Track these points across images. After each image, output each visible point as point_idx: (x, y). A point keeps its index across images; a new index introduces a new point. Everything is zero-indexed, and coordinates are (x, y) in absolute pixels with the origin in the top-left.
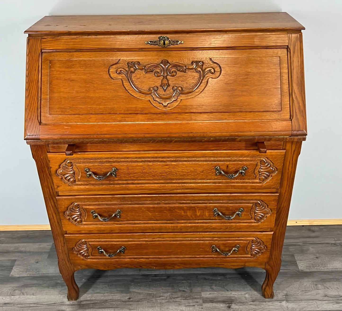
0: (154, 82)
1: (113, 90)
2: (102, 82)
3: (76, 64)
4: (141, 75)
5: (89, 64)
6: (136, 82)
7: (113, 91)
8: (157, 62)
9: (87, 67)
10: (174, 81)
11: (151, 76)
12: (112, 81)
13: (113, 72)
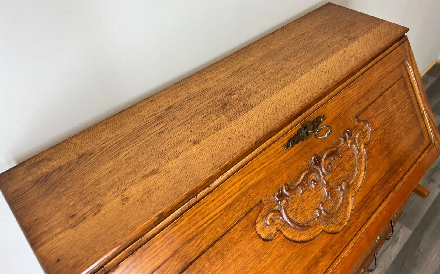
0: (315, 199)
1: (277, 258)
2: (259, 259)
3: (204, 266)
4: (297, 202)
5: (224, 248)
6: (297, 218)
7: (278, 260)
8: (307, 165)
9: (223, 255)
10: (334, 179)
11: (308, 193)
12: (270, 245)
13: (262, 228)
